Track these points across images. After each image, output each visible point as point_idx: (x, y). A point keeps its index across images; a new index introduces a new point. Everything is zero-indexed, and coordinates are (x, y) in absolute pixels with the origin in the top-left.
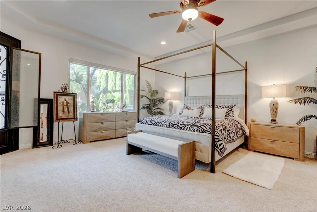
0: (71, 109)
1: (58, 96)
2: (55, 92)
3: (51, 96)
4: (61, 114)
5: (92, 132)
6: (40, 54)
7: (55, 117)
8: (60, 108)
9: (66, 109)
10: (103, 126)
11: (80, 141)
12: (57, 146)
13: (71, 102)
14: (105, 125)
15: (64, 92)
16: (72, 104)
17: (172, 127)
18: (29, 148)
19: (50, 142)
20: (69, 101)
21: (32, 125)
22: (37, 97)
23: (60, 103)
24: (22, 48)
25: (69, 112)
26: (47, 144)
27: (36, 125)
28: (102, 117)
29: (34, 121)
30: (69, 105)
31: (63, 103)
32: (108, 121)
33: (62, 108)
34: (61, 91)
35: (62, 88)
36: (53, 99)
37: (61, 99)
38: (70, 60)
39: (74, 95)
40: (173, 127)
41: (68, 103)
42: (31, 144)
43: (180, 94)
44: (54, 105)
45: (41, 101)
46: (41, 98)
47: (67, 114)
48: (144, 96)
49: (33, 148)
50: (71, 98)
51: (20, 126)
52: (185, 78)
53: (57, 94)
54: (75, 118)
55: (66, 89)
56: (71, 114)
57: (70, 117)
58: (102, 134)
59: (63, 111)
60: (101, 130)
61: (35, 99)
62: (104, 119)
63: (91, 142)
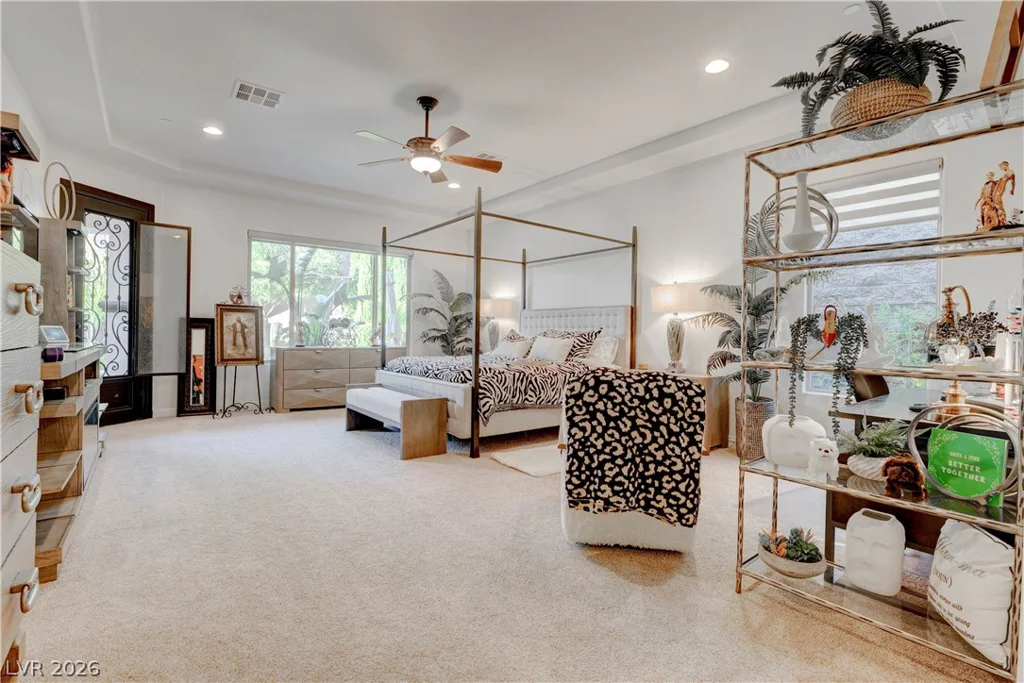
0: (251, 339)
1: (225, 314)
2: (218, 305)
3: (210, 312)
4: (229, 351)
5: (293, 388)
6: (189, 229)
7: (217, 356)
8: (228, 337)
9: (240, 340)
10: (318, 376)
11: (272, 409)
12: (221, 415)
13: (251, 324)
14: (324, 375)
15: (237, 306)
16: (254, 330)
18: (170, 417)
19: (210, 408)
20: (247, 324)
21: (177, 371)
22: (185, 316)
23: (227, 327)
24: (156, 221)
25: (246, 346)
26: (205, 411)
27: (183, 371)
28: (318, 357)
29: (180, 363)
30: (246, 330)
31: (234, 326)
32: (331, 367)
33: (231, 338)
34: (231, 303)
35: (232, 297)
36: (213, 320)
37: (231, 319)
38: (251, 236)
39: (254, 310)
41: (243, 327)
42: (174, 409)
43: (513, 302)
44: (217, 331)
45: (193, 323)
46: (191, 316)
47: (242, 350)
48: (432, 310)
49: (178, 416)
50: (251, 316)
51: (154, 372)
52: (524, 264)
53: (223, 309)
54: (258, 360)
55: (240, 297)
56: (250, 350)
57: (248, 356)
58: (317, 396)
59: (235, 344)
60: (316, 386)
61: (181, 319)
62: (320, 362)
63: (292, 410)
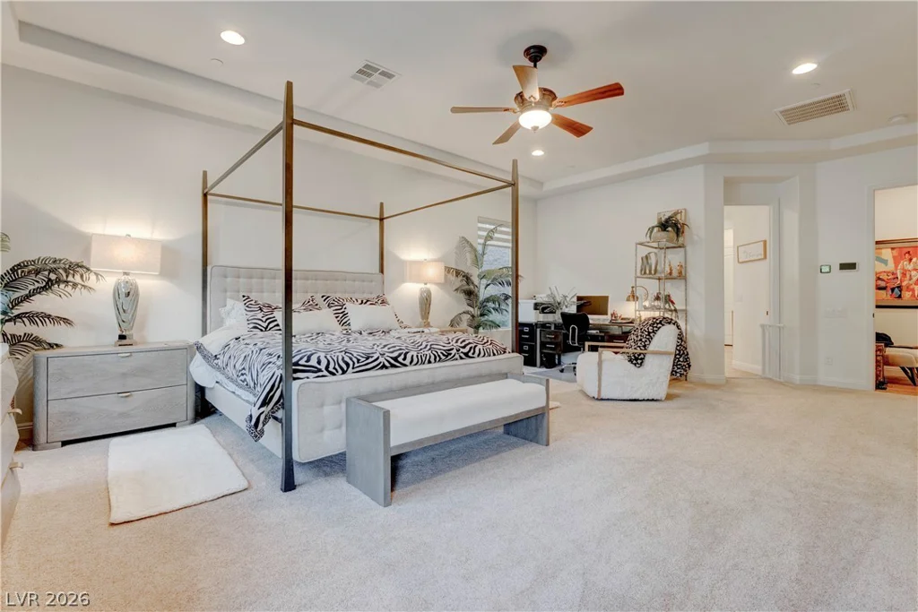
17: (447, 356)
40: (450, 357)
